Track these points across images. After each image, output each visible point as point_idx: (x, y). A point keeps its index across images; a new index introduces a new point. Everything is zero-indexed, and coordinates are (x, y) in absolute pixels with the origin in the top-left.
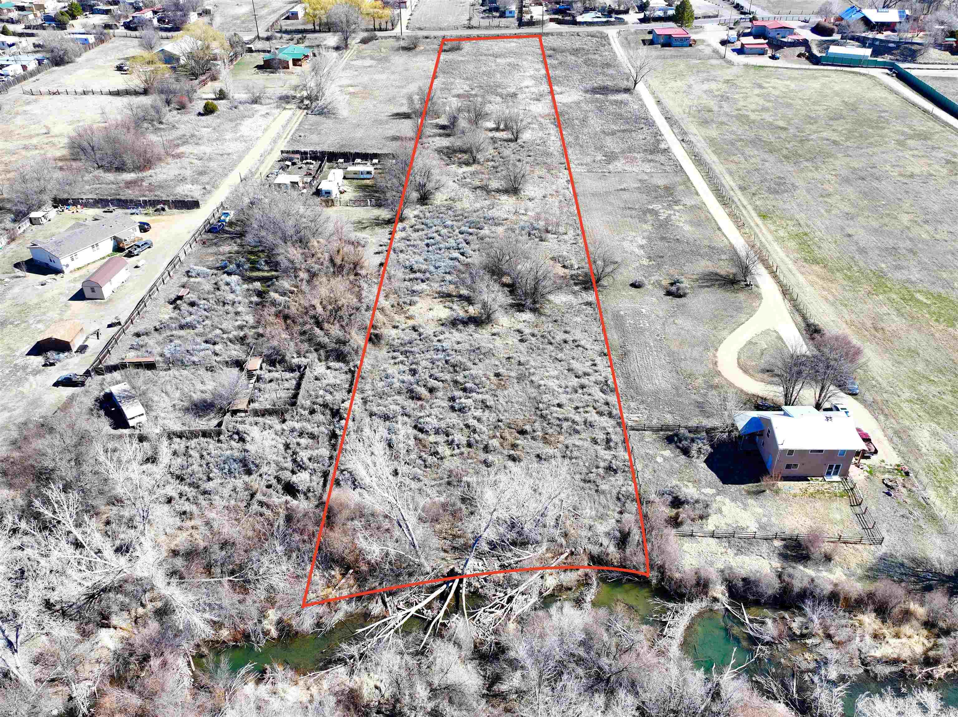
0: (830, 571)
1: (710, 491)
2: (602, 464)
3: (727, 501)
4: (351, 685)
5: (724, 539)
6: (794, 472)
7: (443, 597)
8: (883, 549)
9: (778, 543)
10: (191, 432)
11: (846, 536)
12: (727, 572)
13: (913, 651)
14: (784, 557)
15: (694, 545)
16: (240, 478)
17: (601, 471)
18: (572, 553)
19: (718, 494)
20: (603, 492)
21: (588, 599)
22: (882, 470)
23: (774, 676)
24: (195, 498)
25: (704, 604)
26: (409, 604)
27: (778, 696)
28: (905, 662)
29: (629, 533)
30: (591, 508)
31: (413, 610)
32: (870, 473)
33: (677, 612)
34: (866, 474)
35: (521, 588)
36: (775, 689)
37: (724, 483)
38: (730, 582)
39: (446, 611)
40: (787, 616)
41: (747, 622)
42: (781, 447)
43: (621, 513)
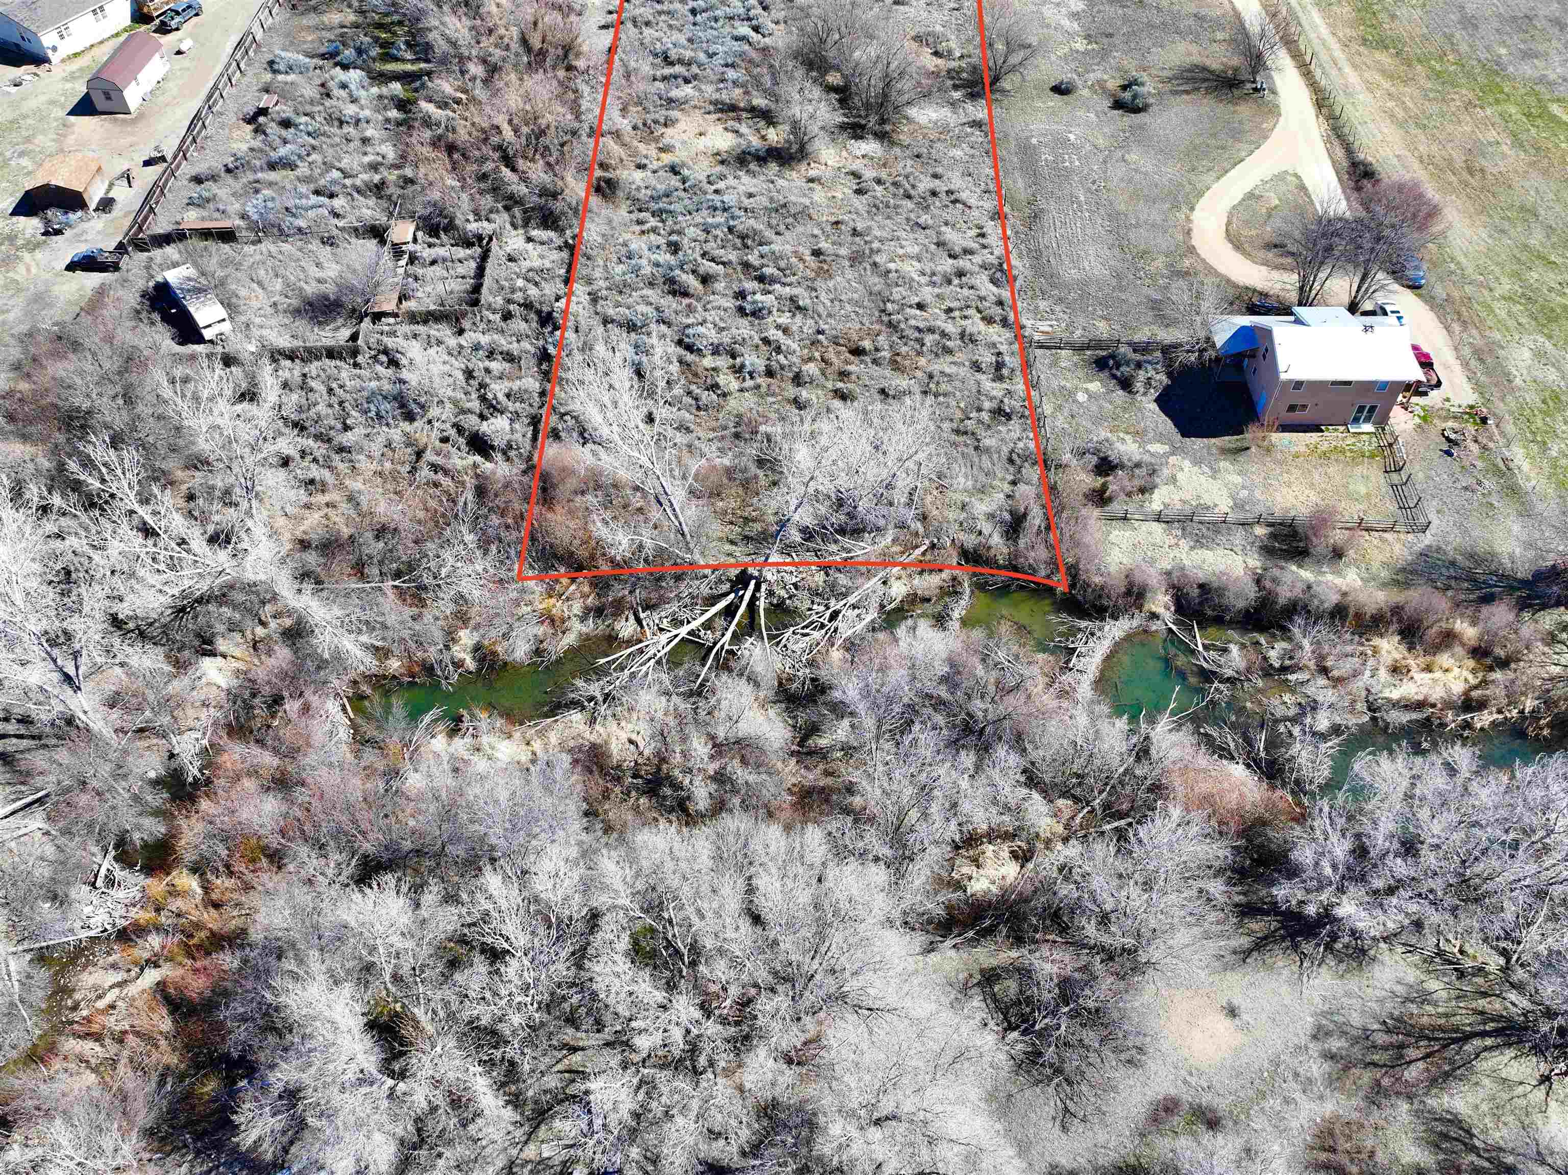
0: (1338, 573)
1: (1158, 448)
2: (987, 405)
3: (1187, 464)
4: (593, 738)
5: (1176, 525)
6: (1298, 417)
7: (730, 612)
8: (1427, 539)
9: (1260, 531)
10: (309, 350)
11: (1371, 518)
12: (1175, 574)
13: (1448, 691)
14: (1268, 551)
15: (1127, 534)
16: (396, 426)
17: (985, 416)
18: (933, 546)
19: (1173, 454)
20: (987, 450)
21: (956, 615)
22: (1444, 413)
23: (1233, 727)
24: (327, 458)
25: (1135, 623)
26: (677, 622)
27: (1236, 755)
28: (1433, 706)
29: (1025, 515)
30: (966, 477)
31: (683, 631)
32: (1424, 418)
33: (1093, 634)
34: (1417, 420)
35: (852, 599)
36: (1232, 745)
37: (1183, 435)
38: (1179, 589)
39: (734, 633)
40: (1263, 641)
41: (1201, 648)
42: (1283, 377)
43: (1014, 483)
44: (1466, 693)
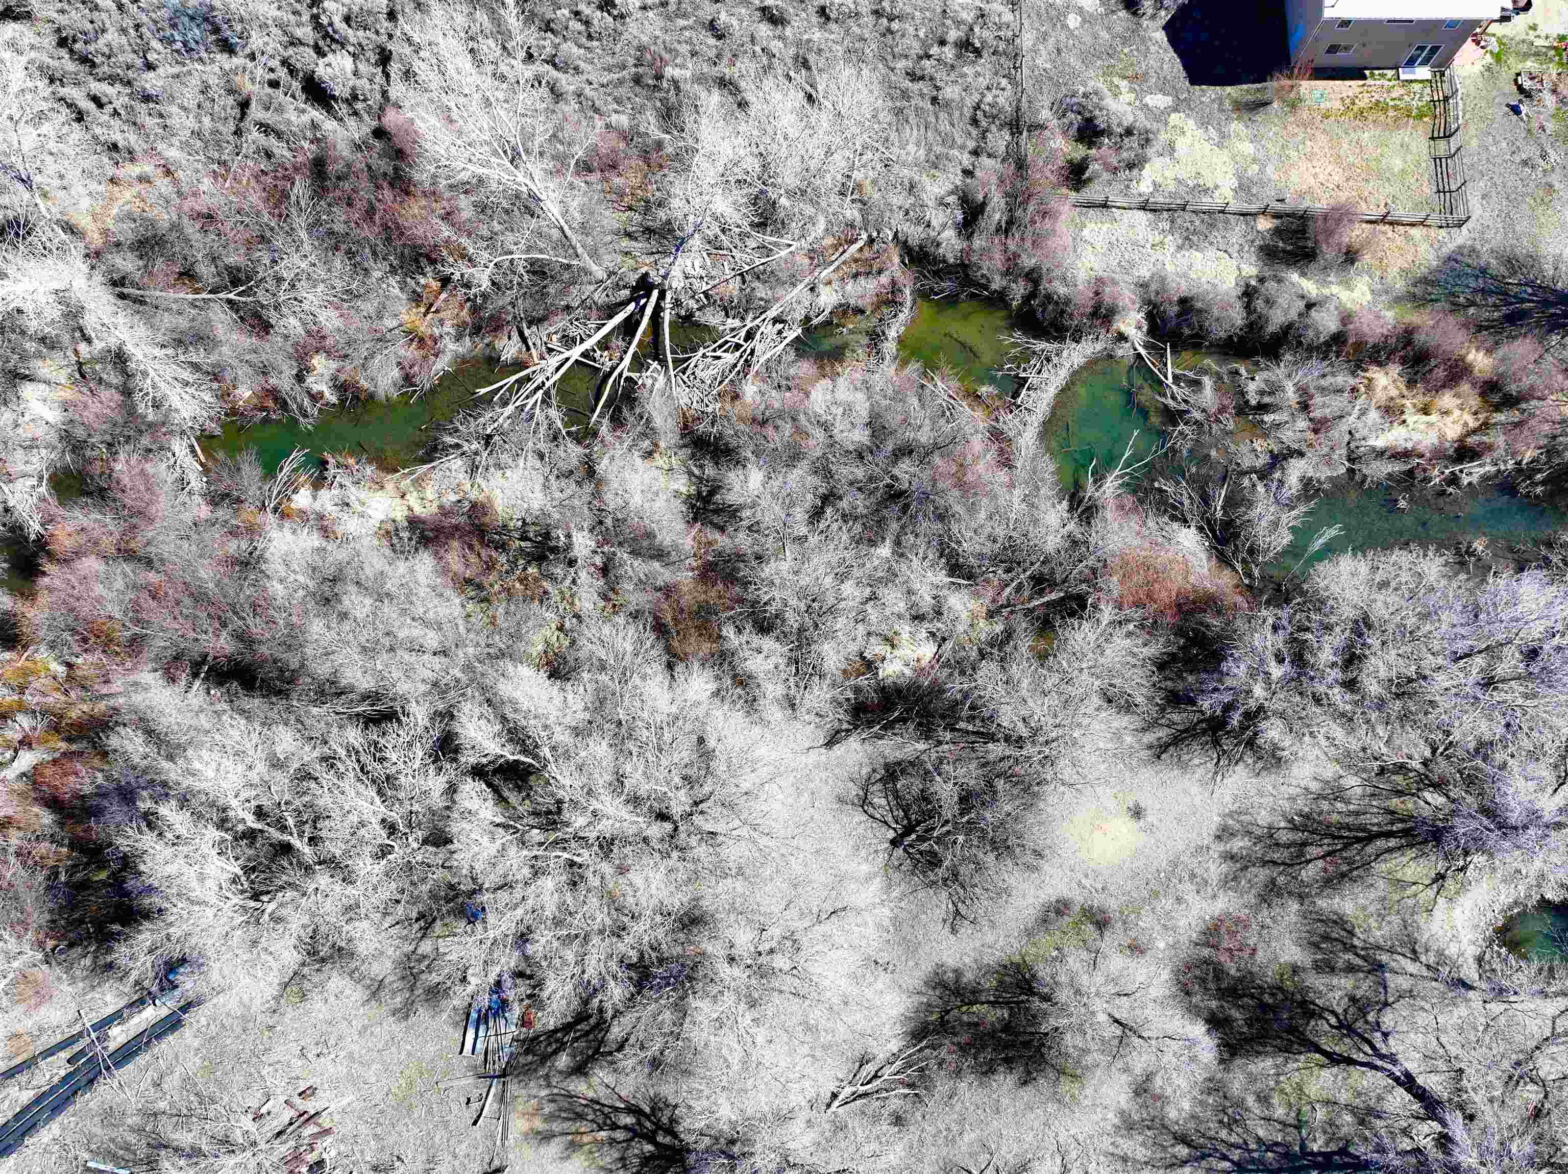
0: (1347, 285)
1: (1158, 101)
2: (953, 35)
3: (1191, 123)
5: (1165, 215)
6: (1340, 59)
7: (629, 327)
8: (1461, 237)
9: (1264, 224)
11: (1399, 212)
12: (1153, 287)
13: (1442, 437)
14: (1269, 254)
15: (1105, 228)
17: (949, 53)
18: (871, 241)
19: (1176, 110)
20: (947, 104)
21: (892, 333)
22: (1524, 48)
23: (1192, 481)
25: (1099, 346)
26: (569, 341)
27: (1189, 517)
28: (1421, 456)
29: (984, 204)
30: (918, 144)
31: (575, 353)
32: (1498, 57)
33: (1048, 360)
34: (1489, 59)
35: (772, 313)
36: (1187, 502)
37: (1193, 83)
38: (1155, 306)
39: (635, 355)
40: (1243, 371)
41: (1170, 381)
42: (1328, 14)
43: (975, 153)
44: (1461, 440)
